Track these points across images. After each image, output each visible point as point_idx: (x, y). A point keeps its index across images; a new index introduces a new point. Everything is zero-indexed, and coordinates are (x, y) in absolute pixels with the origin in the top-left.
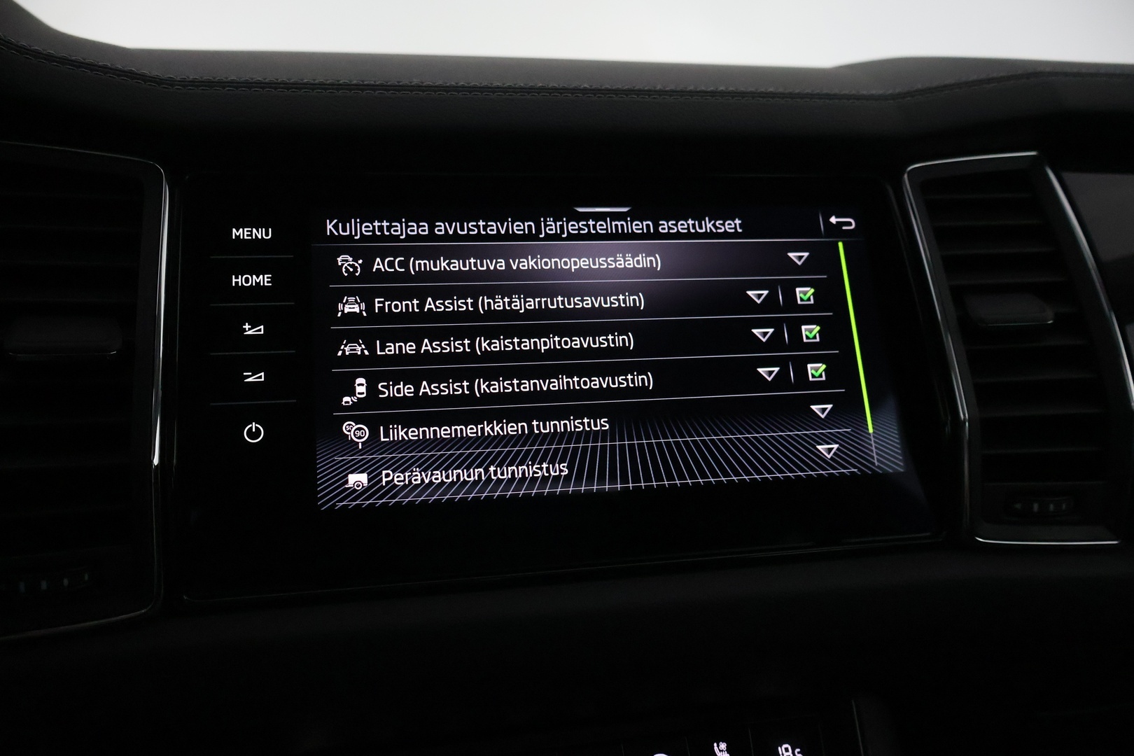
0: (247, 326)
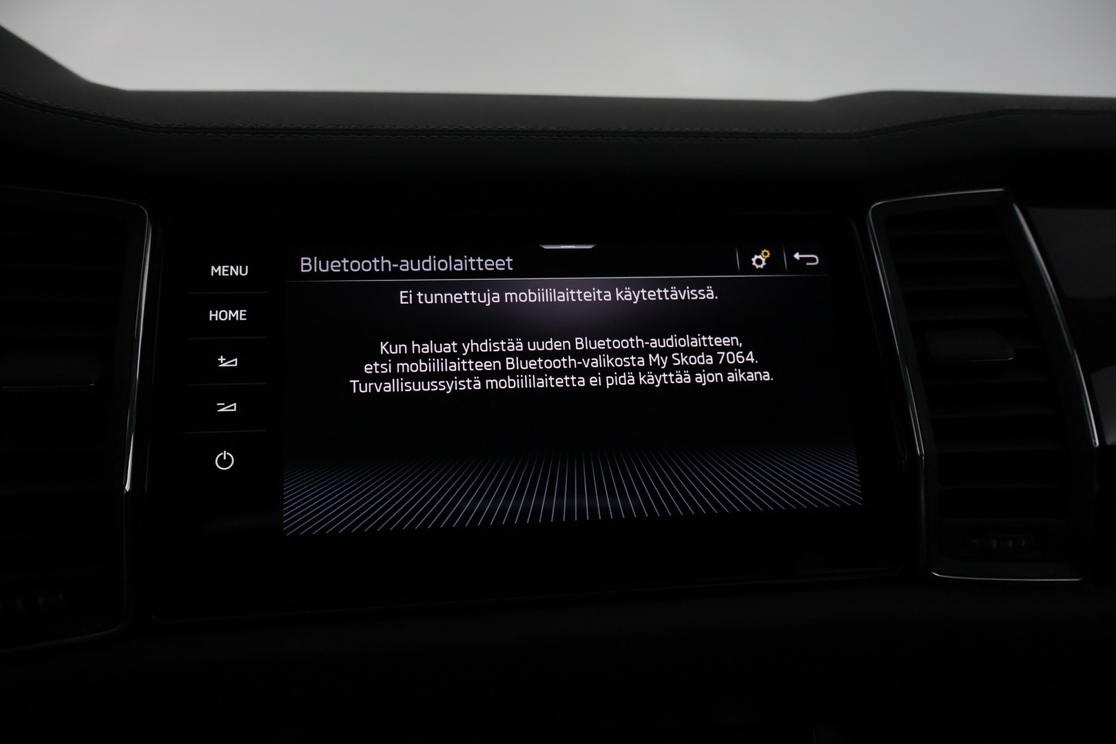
0: (222, 359)
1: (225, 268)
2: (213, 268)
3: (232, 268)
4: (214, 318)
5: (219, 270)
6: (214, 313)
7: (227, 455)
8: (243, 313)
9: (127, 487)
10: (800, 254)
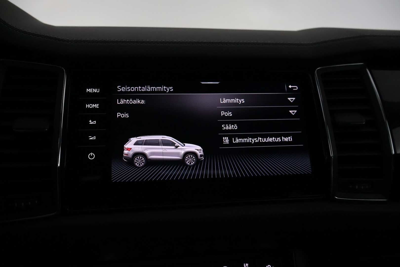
0: (90, 121)
1: (92, 90)
2: (87, 89)
3: (94, 89)
4: (88, 107)
5: (89, 90)
6: (88, 105)
7: (92, 154)
8: (98, 105)
9: (59, 165)
10: (291, 86)
